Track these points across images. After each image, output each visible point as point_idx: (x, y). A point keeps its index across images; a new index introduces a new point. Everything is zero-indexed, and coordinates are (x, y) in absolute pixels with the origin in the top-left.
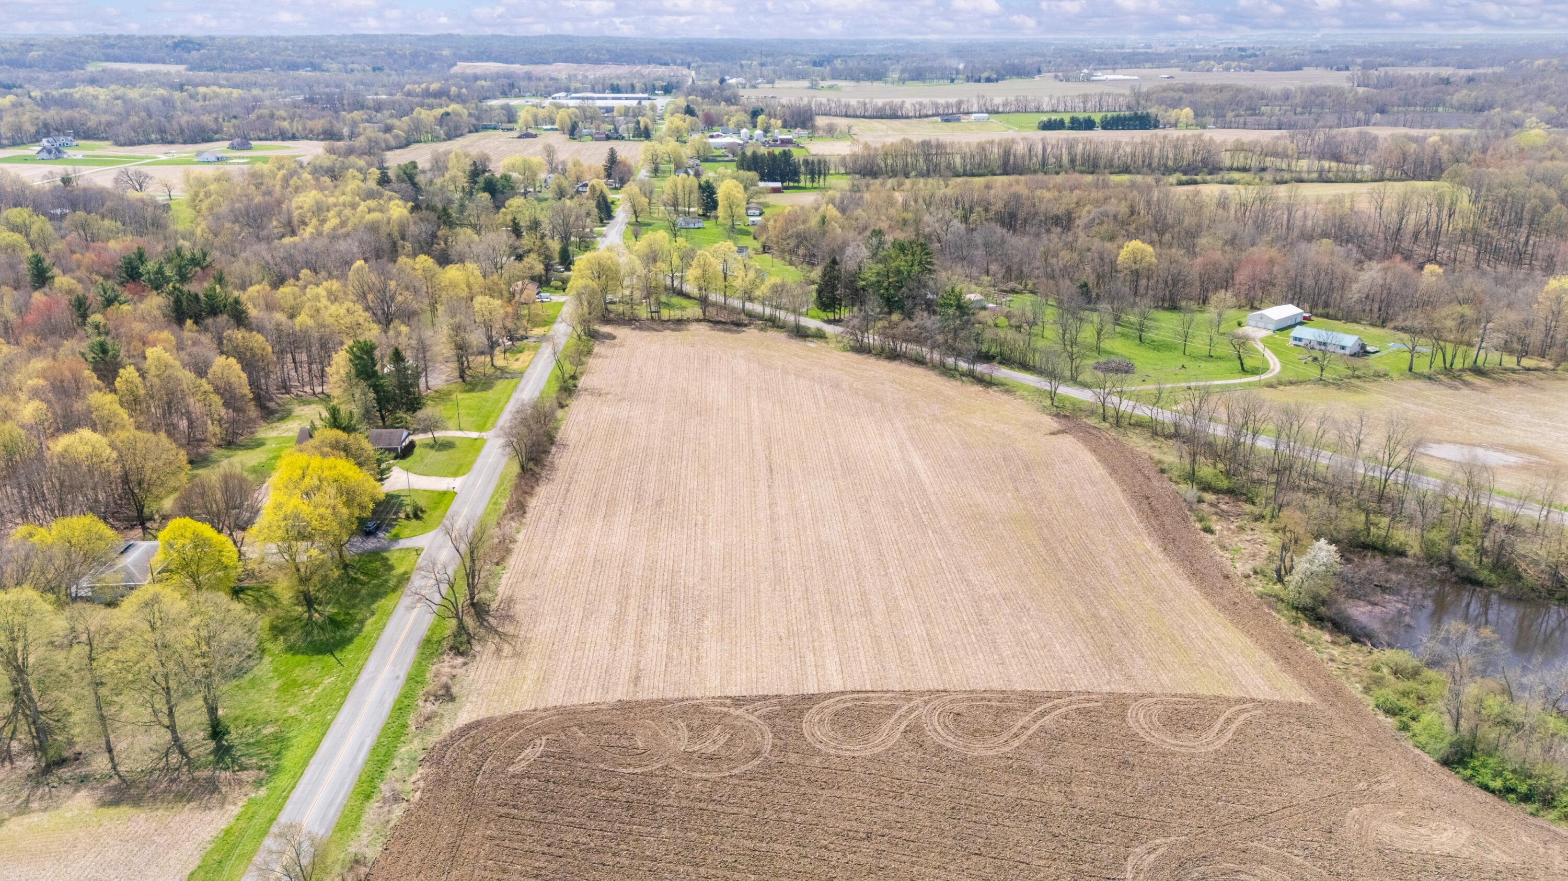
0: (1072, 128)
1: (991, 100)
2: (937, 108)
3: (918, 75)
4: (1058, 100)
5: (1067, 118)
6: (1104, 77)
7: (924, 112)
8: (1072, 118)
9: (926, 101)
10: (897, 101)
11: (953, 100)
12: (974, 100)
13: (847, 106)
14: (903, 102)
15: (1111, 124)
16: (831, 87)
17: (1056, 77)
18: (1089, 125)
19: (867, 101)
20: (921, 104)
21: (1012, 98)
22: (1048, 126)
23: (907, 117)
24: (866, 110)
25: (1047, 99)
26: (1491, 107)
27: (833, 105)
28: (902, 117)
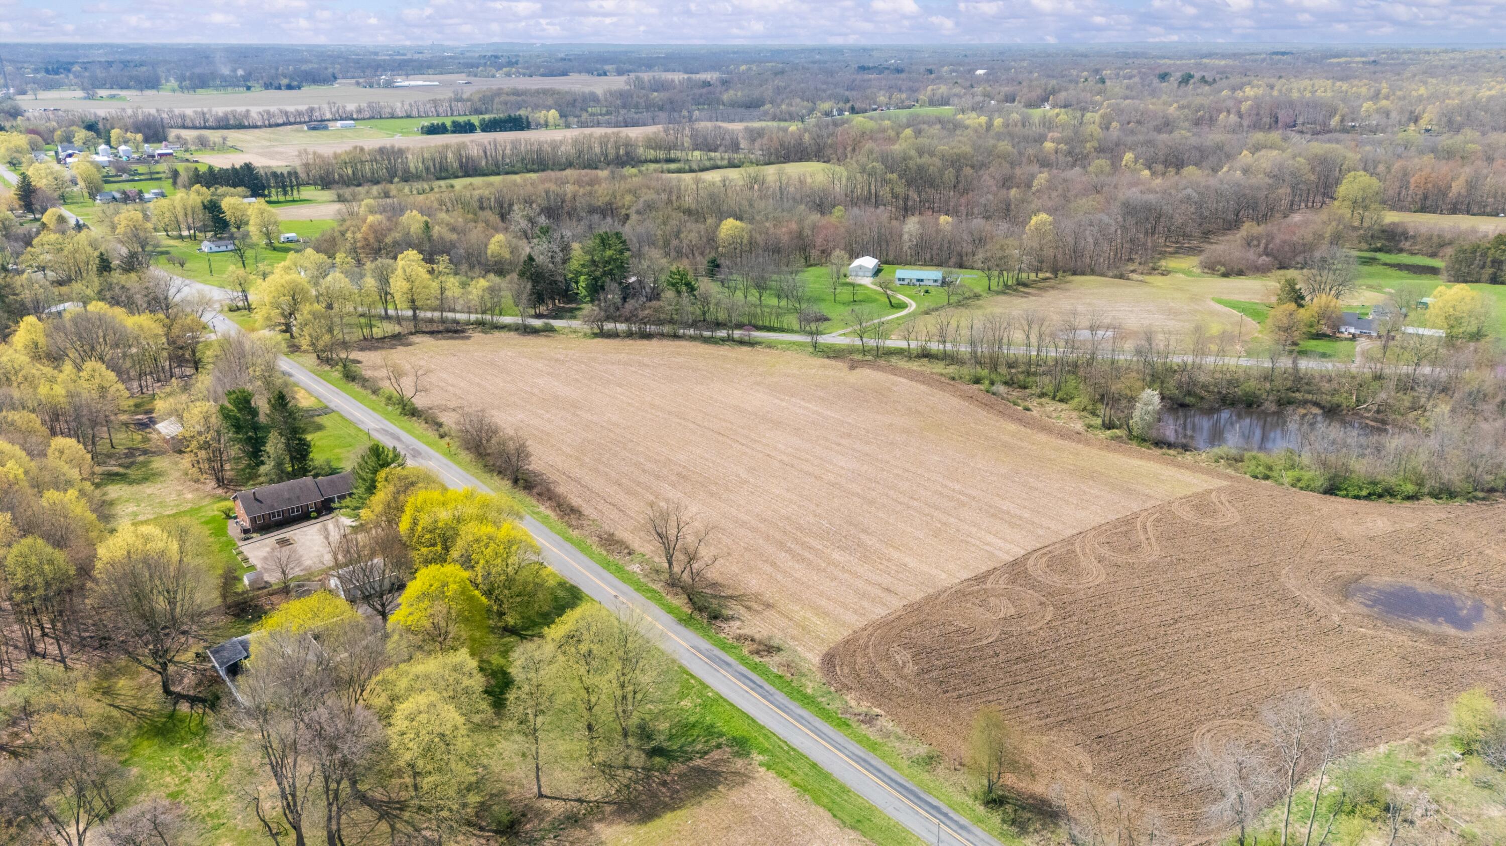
0: (454, 132)
1: (344, 107)
2: (287, 117)
3: (200, 82)
4: (411, 105)
5: (448, 123)
6: (406, 83)
7: (272, 121)
8: (454, 122)
9: (273, 109)
10: (241, 109)
11: (303, 108)
12: (325, 107)
13: (184, 117)
14: (248, 111)
15: (490, 126)
16: (112, 97)
17: (358, 84)
18: (468, 128)
19: (205, 110)
20: (268, 112)
21: (364, 105)
22: (433, 130)
23: (256, 127)
24: (205, 121)
25: (399, 105)
26: (763, 104)
27: (165, 116)
28: (249, 127)
